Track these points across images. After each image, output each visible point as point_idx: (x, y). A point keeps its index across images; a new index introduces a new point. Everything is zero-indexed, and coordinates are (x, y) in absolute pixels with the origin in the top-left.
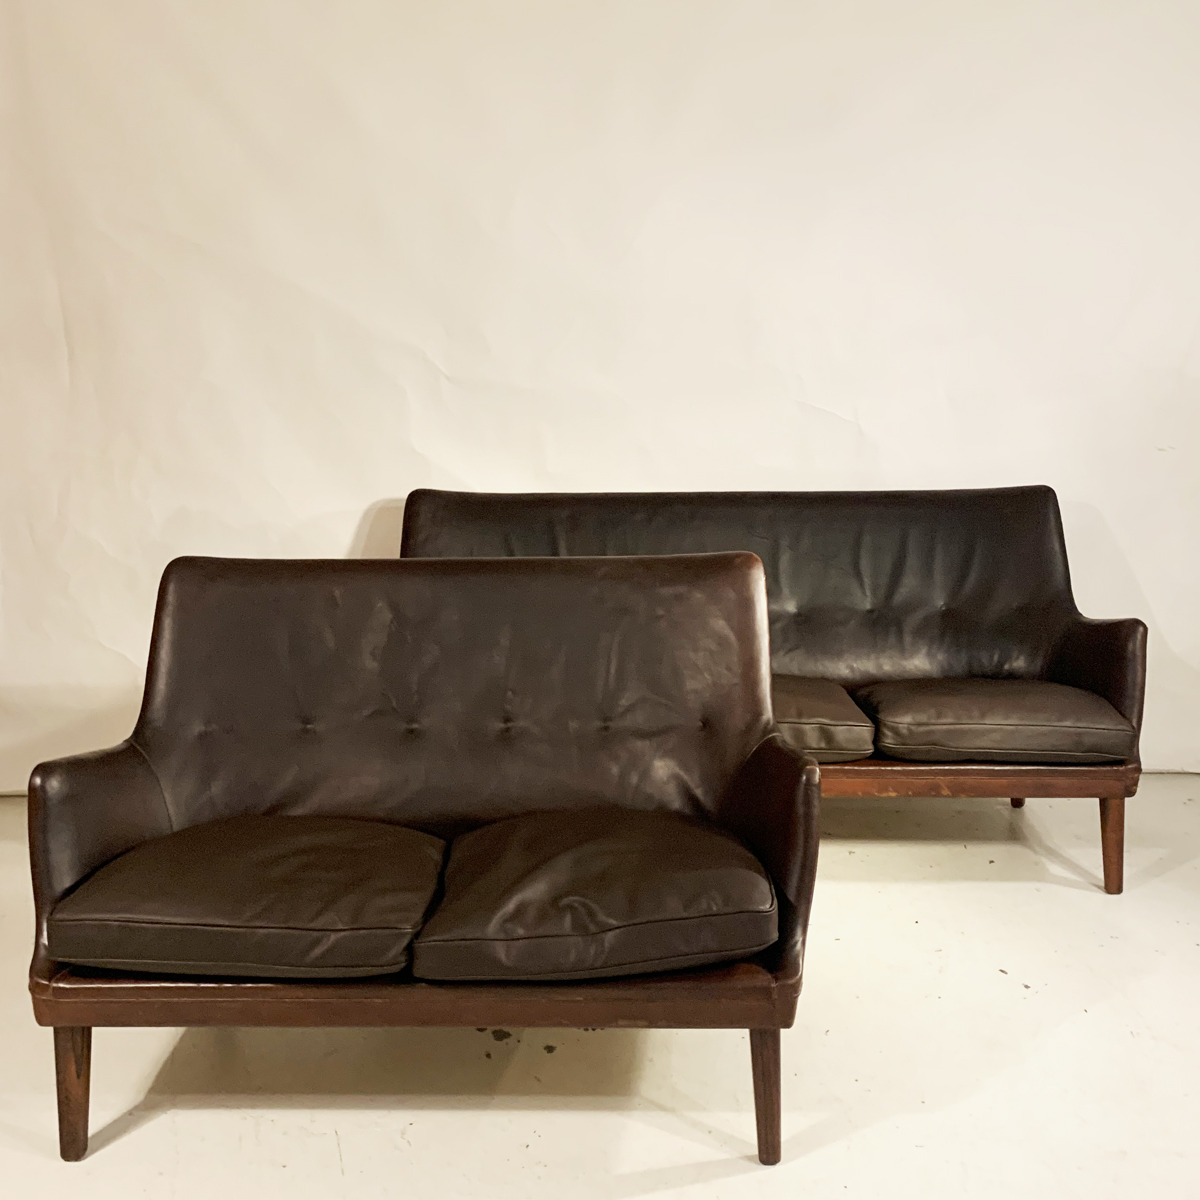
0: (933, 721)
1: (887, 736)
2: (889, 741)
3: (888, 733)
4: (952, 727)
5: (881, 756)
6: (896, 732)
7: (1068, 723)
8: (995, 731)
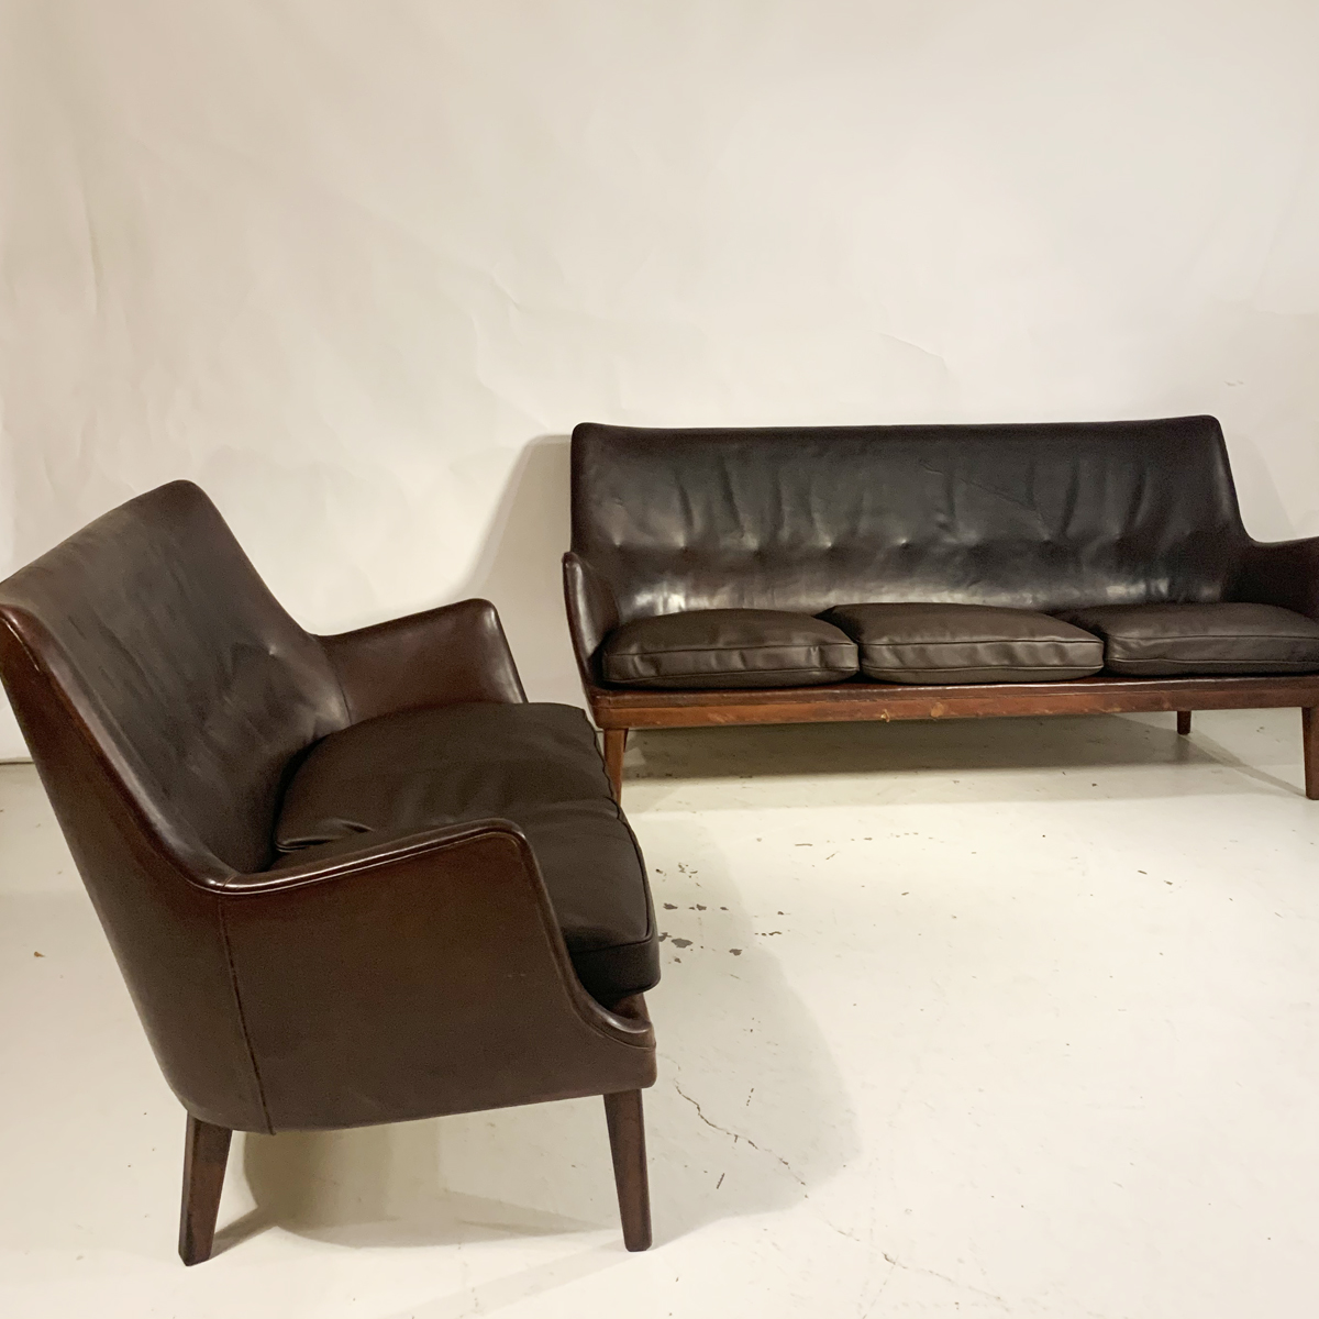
0: (1160, 635)
1: (1114, 651)
2: (1117, 655)
3: (1116, 647)
4: (1177, 640)
5: (1109, 672)
6: (1125, 646)
7: (1283, 634)
8: (1218, 642)
